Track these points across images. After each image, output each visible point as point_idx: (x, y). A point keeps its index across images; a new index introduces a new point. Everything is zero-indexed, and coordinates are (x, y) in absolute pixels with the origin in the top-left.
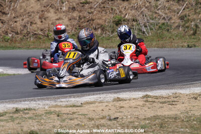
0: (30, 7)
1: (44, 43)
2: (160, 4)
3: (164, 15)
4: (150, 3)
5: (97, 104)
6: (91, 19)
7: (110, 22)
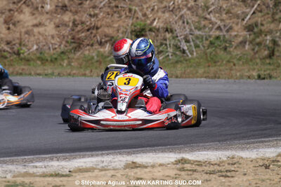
1: (12, 65)
2: (213, 4)
3: (219, 22)
4: (195, 1)
5: (96, 172)
6: (94, 27)
7: (126, 32)
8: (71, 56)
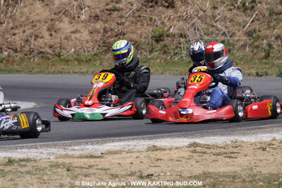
0: (35, 14)
1: (54, 65)
2: (219, 14)
3: (224, 29)
4: (204, 11)
5: (124, 154)
6: (121, 33)
7: (147, 38)
8: (103, 57)
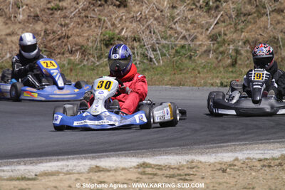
2: (178, 14)
3: (184, 32)
5: (61, 176)
6: (65, 36)
7: (95, 41)
